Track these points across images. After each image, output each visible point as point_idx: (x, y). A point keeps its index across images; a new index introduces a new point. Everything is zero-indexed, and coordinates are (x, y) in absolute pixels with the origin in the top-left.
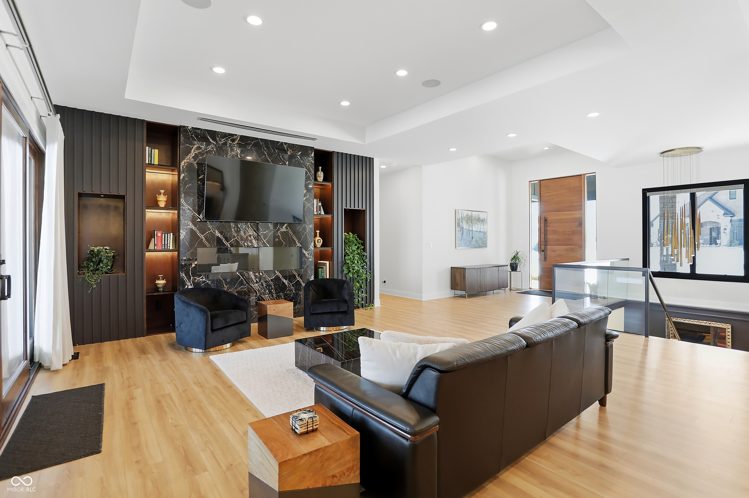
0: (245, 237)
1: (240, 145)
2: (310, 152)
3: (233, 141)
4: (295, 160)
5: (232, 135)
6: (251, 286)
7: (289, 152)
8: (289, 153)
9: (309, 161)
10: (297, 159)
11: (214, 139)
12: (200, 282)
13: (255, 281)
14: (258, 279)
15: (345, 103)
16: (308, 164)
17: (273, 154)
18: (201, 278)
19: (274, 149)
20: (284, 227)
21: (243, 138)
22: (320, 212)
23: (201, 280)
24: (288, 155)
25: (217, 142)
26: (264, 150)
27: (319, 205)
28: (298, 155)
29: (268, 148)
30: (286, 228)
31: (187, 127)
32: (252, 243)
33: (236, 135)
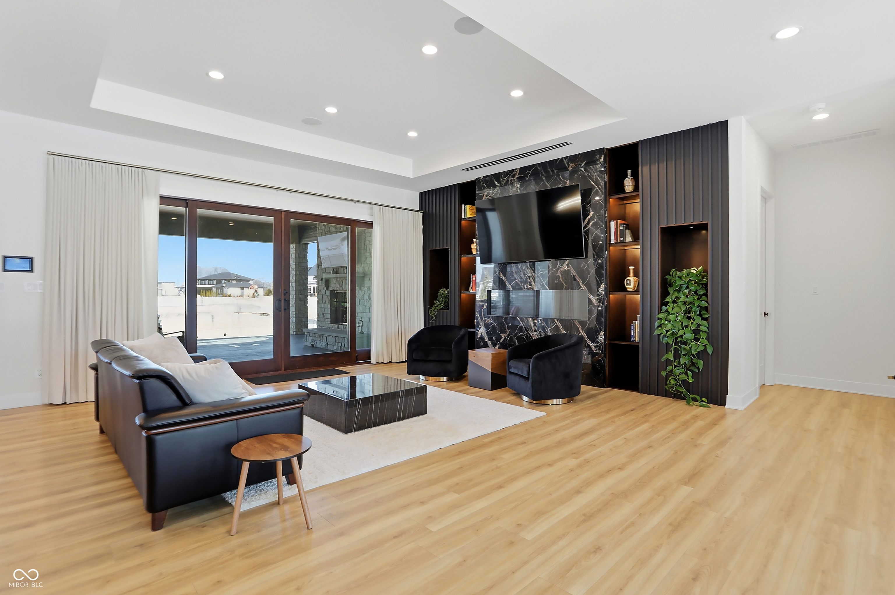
0: (524, 278)
1: (519, 179)
2: (598, 157)
3: (513, 176)
4: (578, 174)
5: (512, 171)
6: (530, 334)
7: (570, 167)
8: (570, 169)
9: (596, 170)
10: (581, 173)
11: (499, 181)
12: (489, 323)
13: (534, 329)
14: (536, 326)
16: (596, 175)
17: (552, 176)
18: (490, 320)
19: (553, 171)
20: (565, 265)
21: (523, 170)
22: (622, 239)
23: (490, 321)
24: (570, 171)
25: (501, 183)
26: (543, 175)
27: (620, 229)
28: (582, 168)
29: (547, 172)
30: (567, 265)
31: (480, 177)
32: (531, 285)
33: (516, 169)
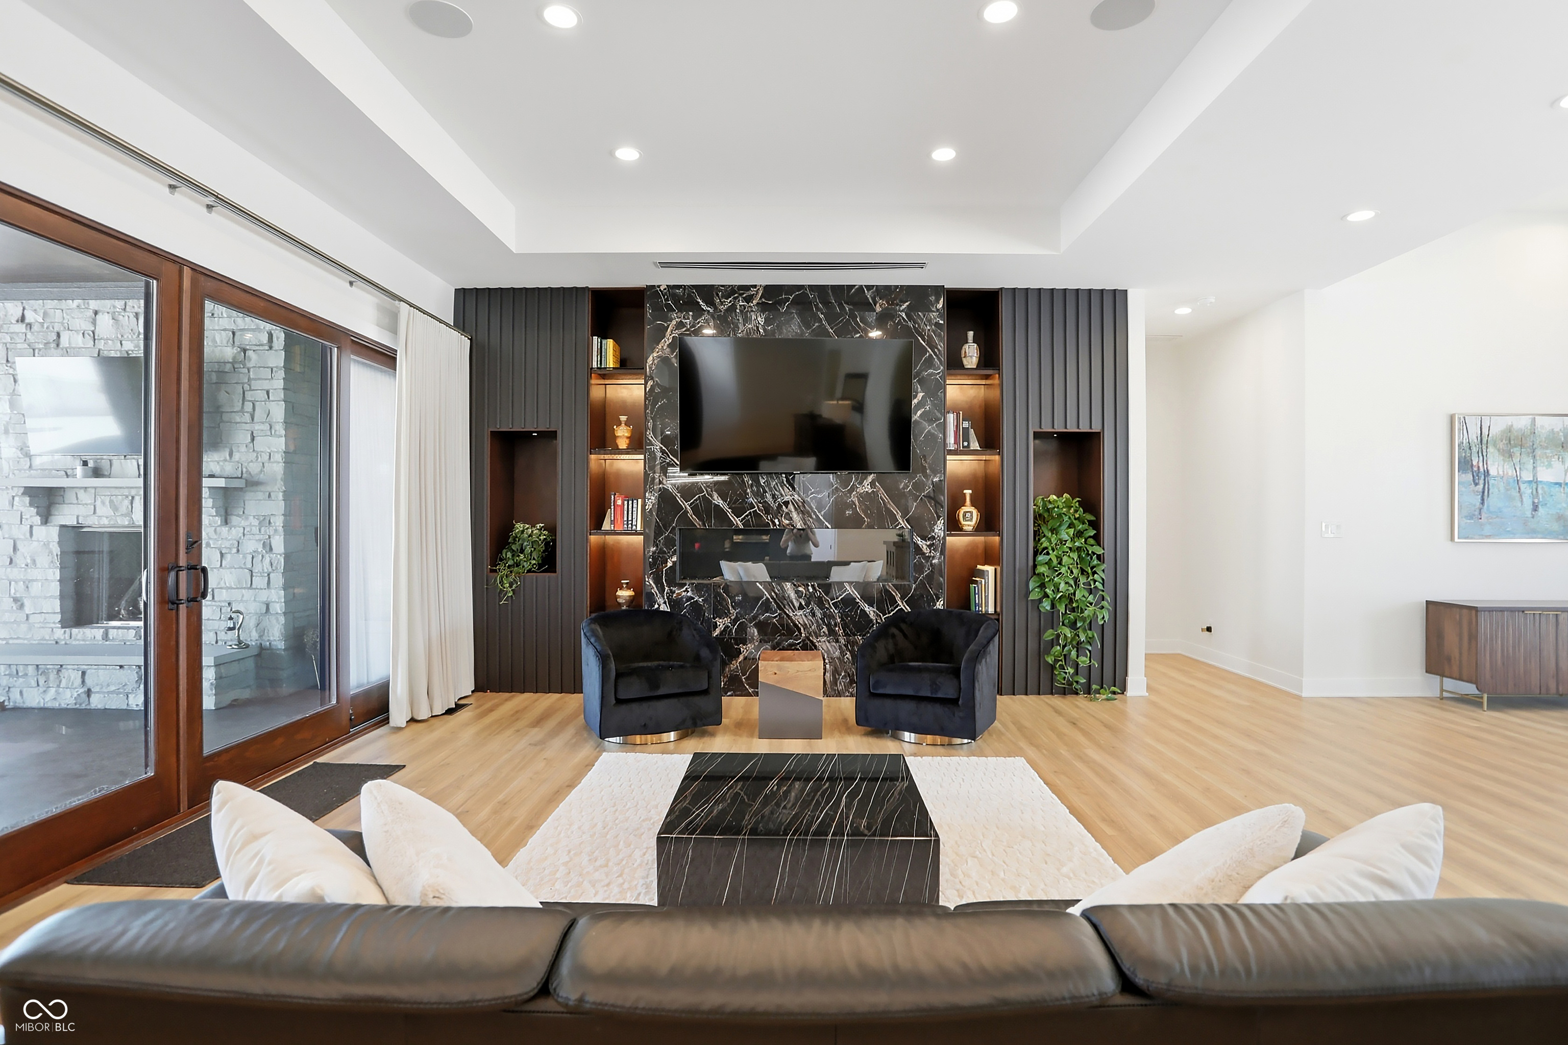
0: (775, 506)
1: (763, 307)
2: (933, 298)
3: (749, 299)
4: (894, 322)
5: (747, 288)
6: (788, 615)
7: (878, 305)
8: (878, 309)
9: (930, 321)
10: (900, 320)
11: (711, 303)
12: (682, 598)
13: (797, 605)
14: (804, 599)
15: (944, 155)
16: (929, 330)
17: (840, 315)
18: (684, 591)
19: (840, 305)
20: (866, 483)
21: (771, 291)
22: (966, 444)
23: (683, 594)
24: (877, 313)
25: (716, 308)
26: (818, 309)
27: (963, 428)
28: (903, 311)
29: (826, 303)
30: (872, 484)
31: (659, 286)
32: (791, 519)
33: (755, 286)
